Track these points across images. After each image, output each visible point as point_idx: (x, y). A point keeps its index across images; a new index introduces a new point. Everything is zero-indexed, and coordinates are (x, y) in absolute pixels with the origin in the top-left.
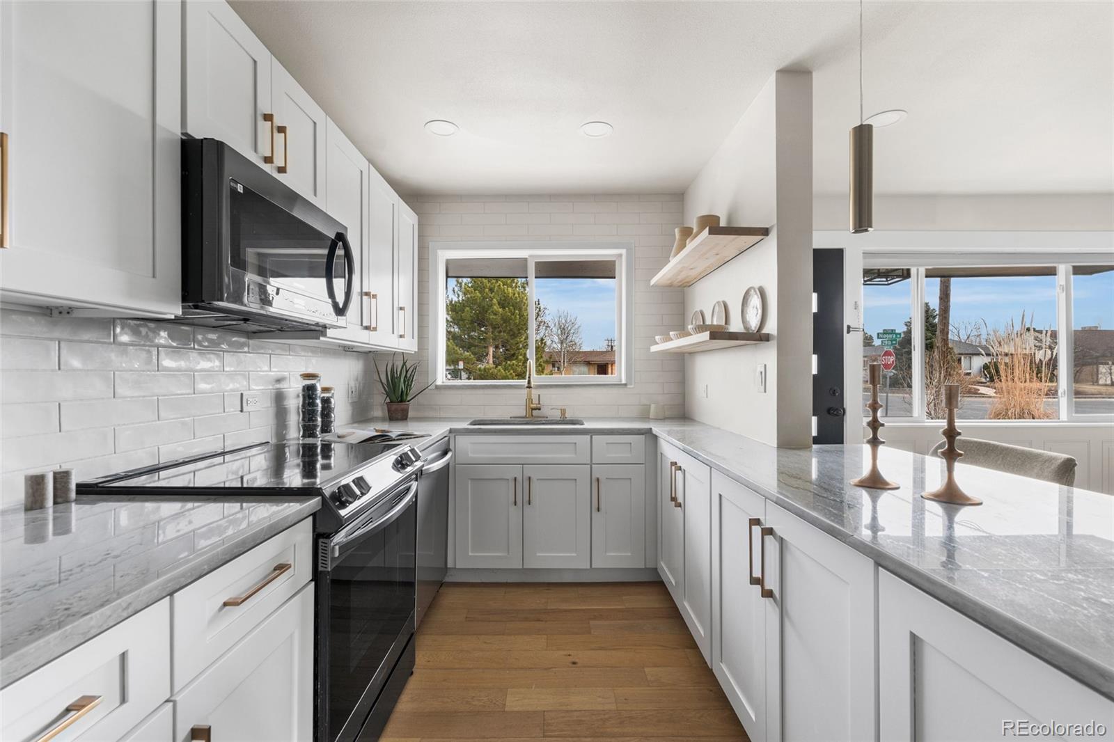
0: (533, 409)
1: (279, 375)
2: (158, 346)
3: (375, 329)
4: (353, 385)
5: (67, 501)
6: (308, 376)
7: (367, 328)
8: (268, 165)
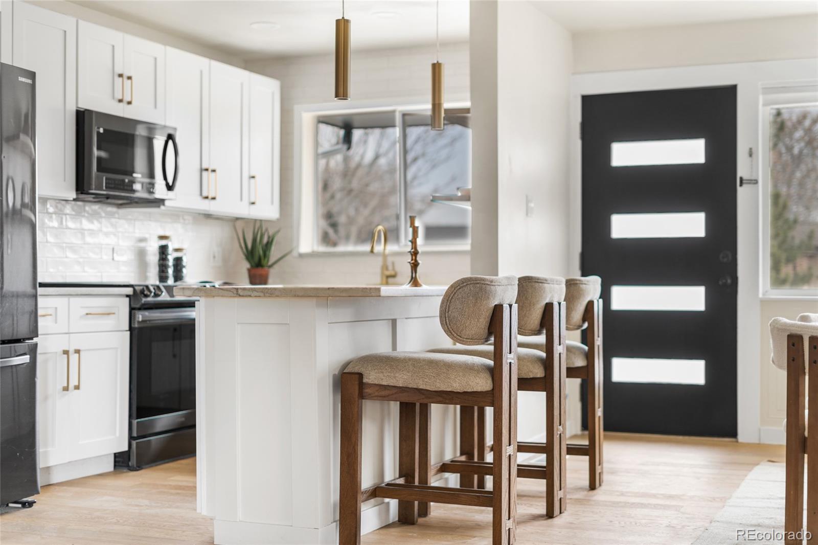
0: (388, 277)
1: (142, 236)
2: (66, 214)
3: (213, 199)
4: (215, 251)
6: (162, 238)
7: (207, 198)
8: (121, 104)
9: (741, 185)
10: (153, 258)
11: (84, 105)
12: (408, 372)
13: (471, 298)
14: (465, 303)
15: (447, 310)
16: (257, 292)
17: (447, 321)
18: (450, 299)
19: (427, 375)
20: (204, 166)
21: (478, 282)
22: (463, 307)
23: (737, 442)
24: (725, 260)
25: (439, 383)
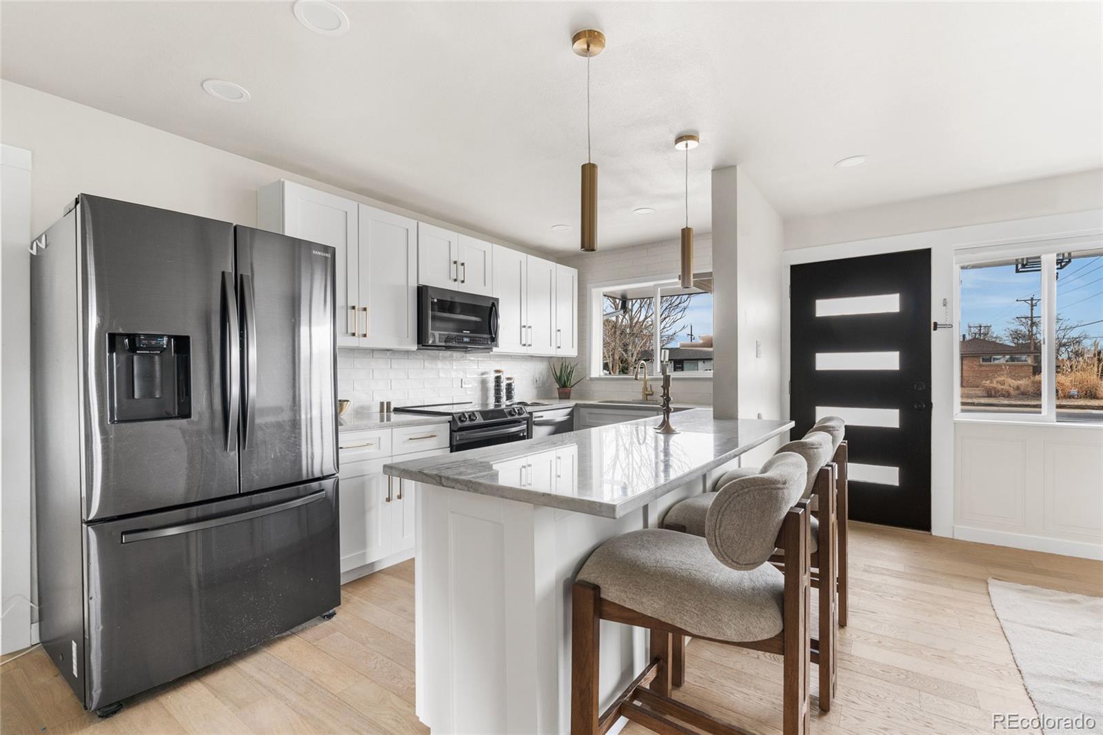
0: (647, 395)
1: (483, 371)
3: (530, 345)
4: (538, 377)
5: (390, 412)
6: (497, 371)
7: (525, 345)
8: (456, 282)
9: (935, 329)
10: (491, 385)
11: (423, 282)
12: (660, 599)
13: (755, 511)
14: (745, 518)
15: (718, 526)
16: (461, 485)
17: (718, 541)
18: (722, 511)
19: (687, 610)
20: (523, 324)
21: (767, 486)
22: (743, 523)
23: (931, 534)
24: (920, 389)
25: (705, 626)
